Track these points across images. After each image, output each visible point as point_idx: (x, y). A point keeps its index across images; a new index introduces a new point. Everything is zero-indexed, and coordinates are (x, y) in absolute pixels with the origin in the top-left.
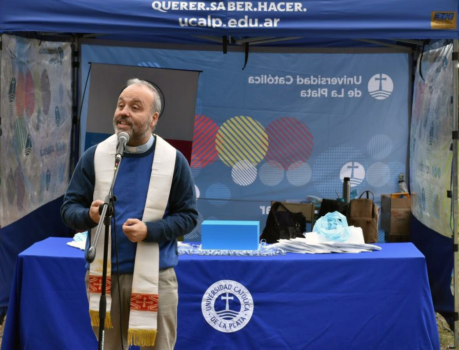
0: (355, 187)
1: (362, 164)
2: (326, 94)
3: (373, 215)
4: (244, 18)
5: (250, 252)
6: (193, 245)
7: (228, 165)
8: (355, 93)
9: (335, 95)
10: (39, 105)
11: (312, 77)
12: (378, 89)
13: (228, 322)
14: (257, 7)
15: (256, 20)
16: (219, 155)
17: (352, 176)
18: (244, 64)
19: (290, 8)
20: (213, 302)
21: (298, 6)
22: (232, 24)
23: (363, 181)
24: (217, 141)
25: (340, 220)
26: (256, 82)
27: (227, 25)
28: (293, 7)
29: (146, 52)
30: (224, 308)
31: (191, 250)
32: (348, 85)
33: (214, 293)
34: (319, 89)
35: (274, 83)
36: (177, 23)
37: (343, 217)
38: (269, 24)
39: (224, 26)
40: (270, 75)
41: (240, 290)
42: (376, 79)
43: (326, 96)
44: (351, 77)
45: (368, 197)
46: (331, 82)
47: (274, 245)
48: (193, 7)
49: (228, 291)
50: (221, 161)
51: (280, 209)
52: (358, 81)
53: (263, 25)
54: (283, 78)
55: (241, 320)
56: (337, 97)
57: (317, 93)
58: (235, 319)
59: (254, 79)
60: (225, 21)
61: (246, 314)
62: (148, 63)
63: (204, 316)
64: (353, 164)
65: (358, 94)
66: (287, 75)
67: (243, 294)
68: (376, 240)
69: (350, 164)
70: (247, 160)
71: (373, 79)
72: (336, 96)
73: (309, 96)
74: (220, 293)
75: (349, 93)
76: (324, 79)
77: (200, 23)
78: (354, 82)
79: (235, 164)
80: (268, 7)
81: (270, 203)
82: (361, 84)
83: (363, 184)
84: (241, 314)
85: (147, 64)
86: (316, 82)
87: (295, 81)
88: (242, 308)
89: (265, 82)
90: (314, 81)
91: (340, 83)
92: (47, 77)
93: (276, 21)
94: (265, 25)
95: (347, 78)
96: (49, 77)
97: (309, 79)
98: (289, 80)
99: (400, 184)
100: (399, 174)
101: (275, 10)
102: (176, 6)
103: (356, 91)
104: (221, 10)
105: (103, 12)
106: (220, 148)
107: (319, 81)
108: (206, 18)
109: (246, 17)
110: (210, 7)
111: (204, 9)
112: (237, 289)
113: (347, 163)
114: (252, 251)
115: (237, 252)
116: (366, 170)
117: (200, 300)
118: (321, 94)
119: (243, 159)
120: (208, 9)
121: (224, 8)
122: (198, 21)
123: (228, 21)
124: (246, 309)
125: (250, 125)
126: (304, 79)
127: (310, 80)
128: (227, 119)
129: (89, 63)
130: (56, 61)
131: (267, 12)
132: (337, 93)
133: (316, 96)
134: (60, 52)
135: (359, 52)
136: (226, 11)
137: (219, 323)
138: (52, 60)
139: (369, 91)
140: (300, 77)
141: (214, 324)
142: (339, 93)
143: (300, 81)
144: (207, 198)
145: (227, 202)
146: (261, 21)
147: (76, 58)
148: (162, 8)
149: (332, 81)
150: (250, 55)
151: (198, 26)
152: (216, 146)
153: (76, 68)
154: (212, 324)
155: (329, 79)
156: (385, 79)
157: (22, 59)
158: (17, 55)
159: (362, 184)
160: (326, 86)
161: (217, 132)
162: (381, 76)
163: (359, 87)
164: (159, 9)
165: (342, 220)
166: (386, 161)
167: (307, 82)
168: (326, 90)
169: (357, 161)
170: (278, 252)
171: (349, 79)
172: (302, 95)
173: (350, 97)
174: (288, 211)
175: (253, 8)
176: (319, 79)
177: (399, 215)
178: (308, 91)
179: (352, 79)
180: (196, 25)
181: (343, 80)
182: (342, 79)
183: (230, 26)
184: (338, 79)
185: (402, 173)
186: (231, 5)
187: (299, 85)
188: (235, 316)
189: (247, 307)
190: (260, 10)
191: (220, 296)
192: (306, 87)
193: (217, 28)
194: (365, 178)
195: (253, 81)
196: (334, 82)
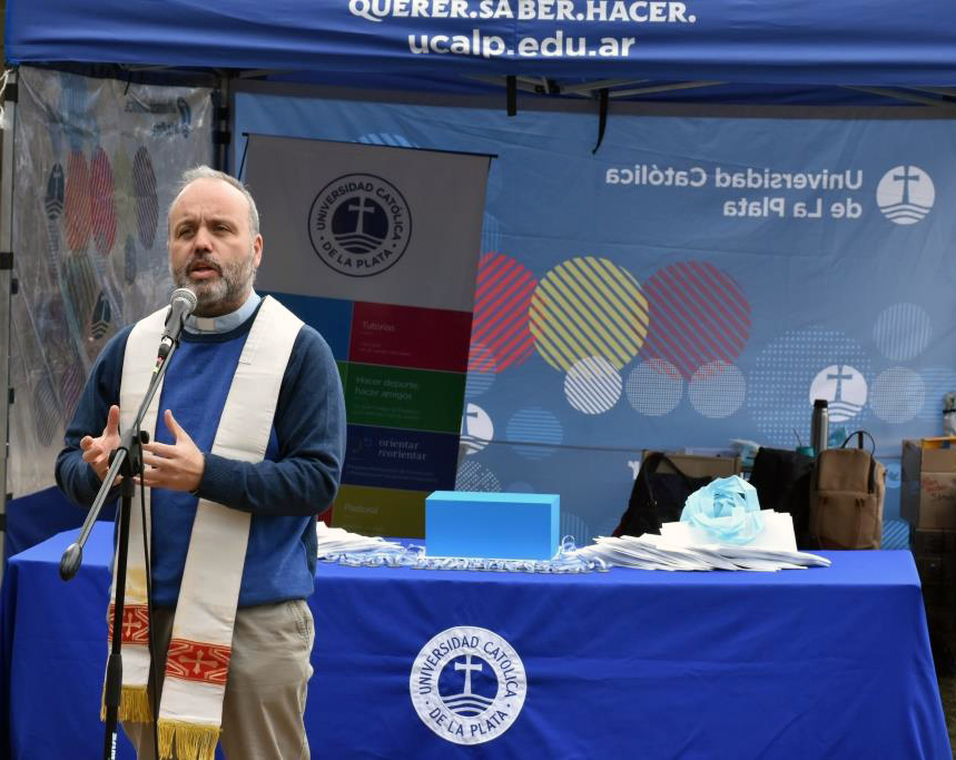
0: (844, 422)
1: (860, 370)
2: (781, 210)
3: (872, 486)
4: (555, 37)
5: (530, 564)
6: (412, 546)
7: (556, 367)
8: (849, 210)
9: (800, 212)
10: (128, 227)
11: (750, 171)
12: (900, 199)
13: (468, 722)
14: (584, 11)
15: (582, 41)
16: (537, 346)
17: (838, 397)
18: (596, 140)
19: (658, 15)
20: (435, 676)
21: (677, 9)
22: (527, 49)
23: (864, 409)
24: (531, 312)
25: (743, 496)
26: (623, 181)
27: (516, 51)
28: (666, 12)
29: (376, 110)
30: (461, 690)
31: (398, 557)
32: (833, 191)
33: (438, 655)
34: (766, 199)
35: (663, 183)
36: (405, 45)
37: (751, 490)
38: (611, 50)
39: (510, 53)
40: (655, 166)
41: (498, 650)
42: (897, 178)
43: (782, 214)
44: (838, 174)
45: (861, 446)
46: (793, 184)
47: (586, 551)
48: (441, 11)
49: (470, 652)
50: (541, 358)
51: (662, 469)
52: (854, 181)
53: (597, 52)
54: (685, 173)
55: (498, 717)
56: (807, 217)
57: (762, 207)
58: (484, 715)
59: (619, 174)
60: (512, 43)
61: (510, 704)
62: (383, 135)
63: (416, 706)
64: (840, 370)
65: (854, 210)
66: (694, 166)
67: (504, 659)
68: (875, 543)
69: (834, 370)
70: (601, 358)
71: (889, 176)
72: (804, 215)
73: (742, 214)
74: (452, 655)
75: (833, 209)
76: (778, 175)
77: (454, 46)
78: (844, 185)
79: (571, 364)
80: (609, 12)
81: (640, 454)
82: (859, 190)
83: (862, 416)
84: (498, 704)
85: (382, 139)
86: (760, 181)
87: (711, 181)
88: (502, 691)
89: (644, 182)
90: (755, 181)
91: (814, 186)
92: (149, 164)
93: (627, 43)
94: (603, 52)
95: (829, 176)
96: (154, 164)
97: (742, 175)
98: (697, 177)
99: (946, 417)
100: (944, 393)
101: (626, 19)
102: (403, 7)
103: (850, 205)
104: (503, 18)
105: (243, 22)
106: (538, 327)
107: (766, 182)
108: (470, 35)
109: (559, 34)
110: (479, 10)
111: (465, 15)
112: (491, 648)
113: (827, 366)
114: (533, 562)
115: (501, 562)
116: (869, 384)
117: (407, 670)
118: (769, 209)
119: (590, 355)
120: (473, 15)
121: (509, 14)
122: (451, 42)
123: (519, 42)
124: (510, 694)
125: (607, 278)
126: (732, 176)
127: (746, 178)
128: (557, 264)
129: (245, 134)
130: (172, 130)
131: (607, 23)
132: (806, 208)
133: (759, 213)
134: (181, 109)
135: (858, 118)
136: (515, 20)
137: (447, 722)
138: (161, 127)
139: (880, 203)
140: (721, 172)
141: (436, 725)
142: (811, 208)
143: (723, 180)
144: (510, 440)
145: (552, 450)
146: (594, 43)
147: (223, 123)
148: (370, 12)
149: (796, 180)
150: (611, 120)
151: (451, 53)
152: (531, 325)
153: (223, 146)
154: (432, 725)
155: (788, 177)
156: (916, 178)
157: (83, 125)
158: (66, 115)
159: (860, 415)
160: (782, 192)
161: (532, 292)
162: (907, 171)
163: (856, 195)
164: (364, 13)
165: (747, 496)
166: (914, 364)
167: (739, 183)
168: (782, 201)
169: (849, 364)
170: (592, 566)
171: (833, 177)
172: (726, 213)
173: (836, 219)
174: (679, 472)
175: (574, 13)
176: (767, 176)
177: (940, 488)
178: (740, 203)
179: (840, 177)
180: (446, 51)
181: (821, 180)
182: (819, 177)
183: (523, 52)
184: (810, 176)
185: (951, 393)
186: (527, 6)
187: (721, 188)
188: (485, 709)
189: (512, 687)
190: (590, 17)
191: (452, 662)
192: (735, 194)
193: (492, 57)
194: (867, 403)
195: (617, 178)
196: (800, 184)
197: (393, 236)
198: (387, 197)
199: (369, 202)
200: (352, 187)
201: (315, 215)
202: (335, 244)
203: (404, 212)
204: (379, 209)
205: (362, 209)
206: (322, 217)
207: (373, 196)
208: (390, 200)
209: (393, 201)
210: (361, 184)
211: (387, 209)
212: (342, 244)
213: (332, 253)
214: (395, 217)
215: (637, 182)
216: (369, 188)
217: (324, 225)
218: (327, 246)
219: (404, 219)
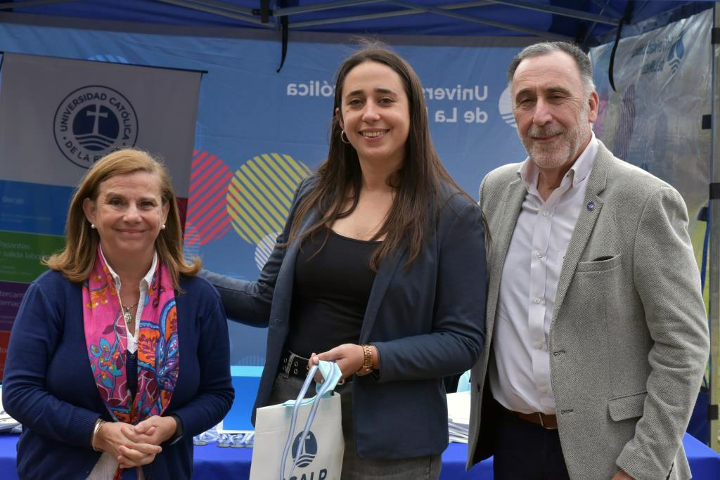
7: (249, 241)
8: (476, 117)
9: (440, 118)
16: (233, 224)
18: (280, 62)
24: (229, 198)
26: (301, 94)
29: (104, 37)
32: (465, 101)
40: (325, 82)
44: (469, 88)
46: (434, 96)
50: (237, 234)
52: (481, 94)
56: (445, 122)
59: (297, 88)
62: (106, 55)
65: (482, 117)
71: (508, 91)
72: (443, 120)
75: (466, 116)
78: (474, 97)
79: (261, 239)
82: (486, 100)
85: (105, 57)
89: (317, 94)
91: (451, 97)
95: (462, 91)
103: (479, 113)
106: (234, 209)
119: (275, 231)
125: (289, 170)
128: (248, 159)
129: (2, 53)
132: (444, 115)
135: (483, 45)
142: (449, 115)
149: (436, 93)
150: (290, 45)
152: (228, 207)
155: (430, 91)
161: (229, 182)
163: (483, 106)
171: (465, 91)
173: (468, 123)
179: (471, 91)
181: (456, 93)
182: (454, 91)
184: (447, 90)
195: (296, 91)
196: (439, 96)
197: (123, 136)
198: (118, 105)
199: (103, 109)
200: (88, 97)
201: (59, 120)
202: (76, 143)
203: (132, 117)
204: (111, 114)
205: (97, 114)
206: (64, 121)
207: (106, 104)
208: (120, 107)
209: (123, 108)
210: (97, 94)
211: (118, 114)
212: (81, 143)
213: (73, 150)
214: (124, 121)
215: (312, 94)
216: (103, 97)
217: (66, 127)
218: (69, 144)
219: (132, 122)
